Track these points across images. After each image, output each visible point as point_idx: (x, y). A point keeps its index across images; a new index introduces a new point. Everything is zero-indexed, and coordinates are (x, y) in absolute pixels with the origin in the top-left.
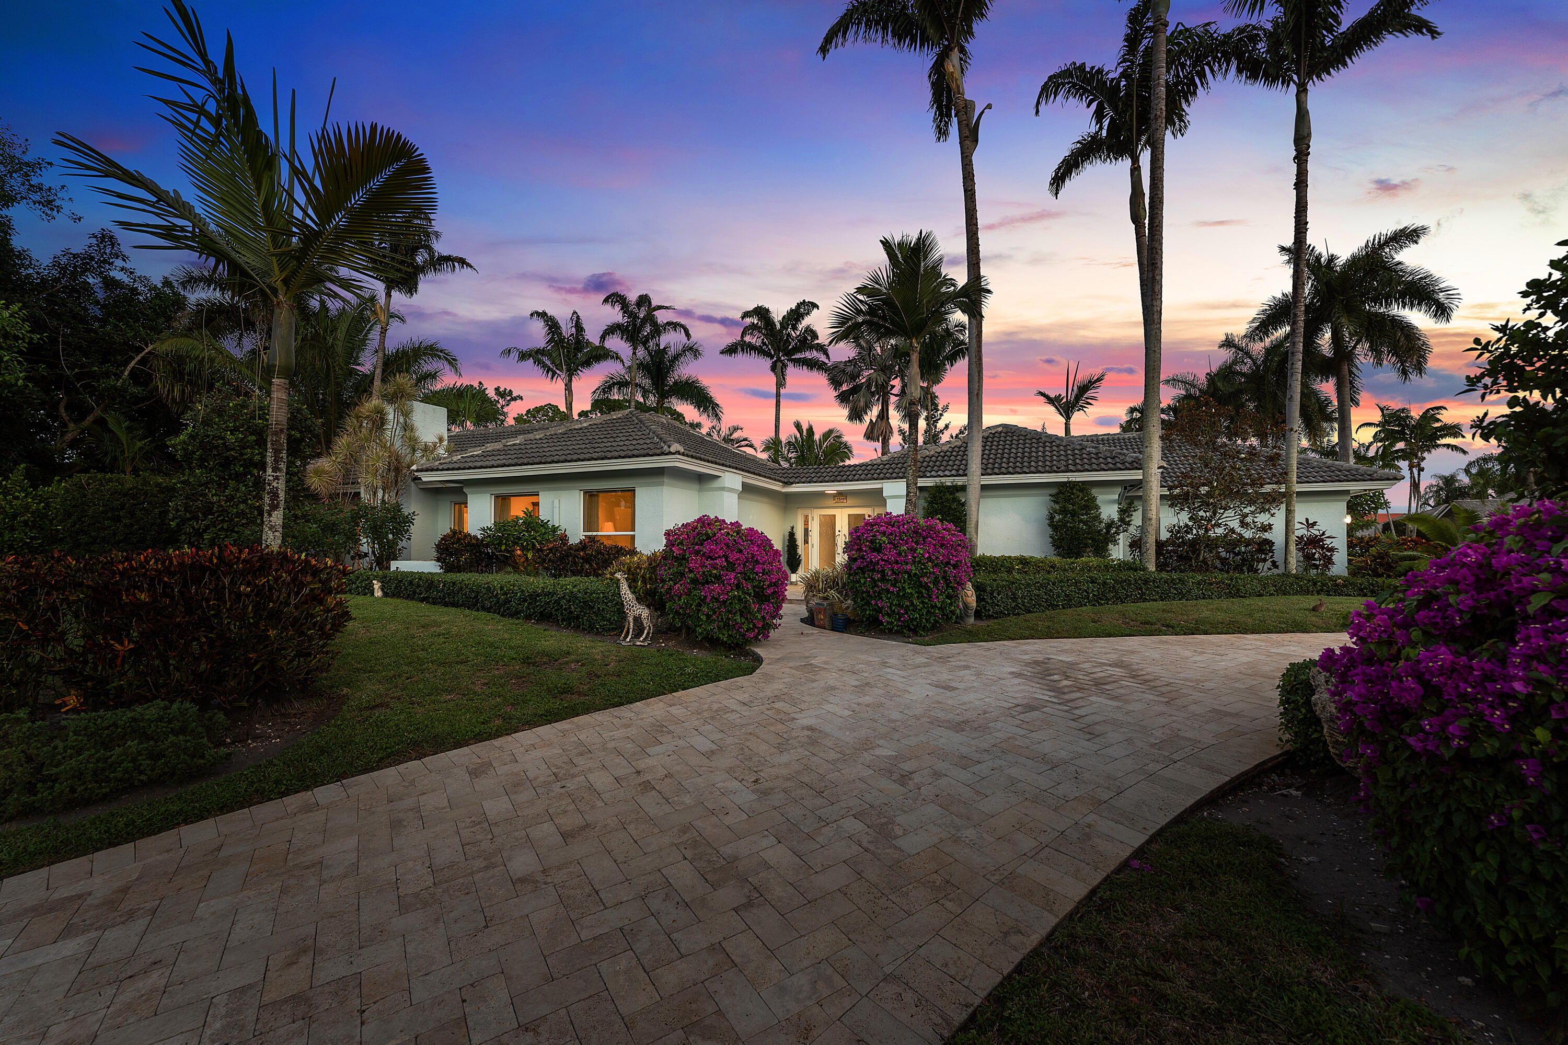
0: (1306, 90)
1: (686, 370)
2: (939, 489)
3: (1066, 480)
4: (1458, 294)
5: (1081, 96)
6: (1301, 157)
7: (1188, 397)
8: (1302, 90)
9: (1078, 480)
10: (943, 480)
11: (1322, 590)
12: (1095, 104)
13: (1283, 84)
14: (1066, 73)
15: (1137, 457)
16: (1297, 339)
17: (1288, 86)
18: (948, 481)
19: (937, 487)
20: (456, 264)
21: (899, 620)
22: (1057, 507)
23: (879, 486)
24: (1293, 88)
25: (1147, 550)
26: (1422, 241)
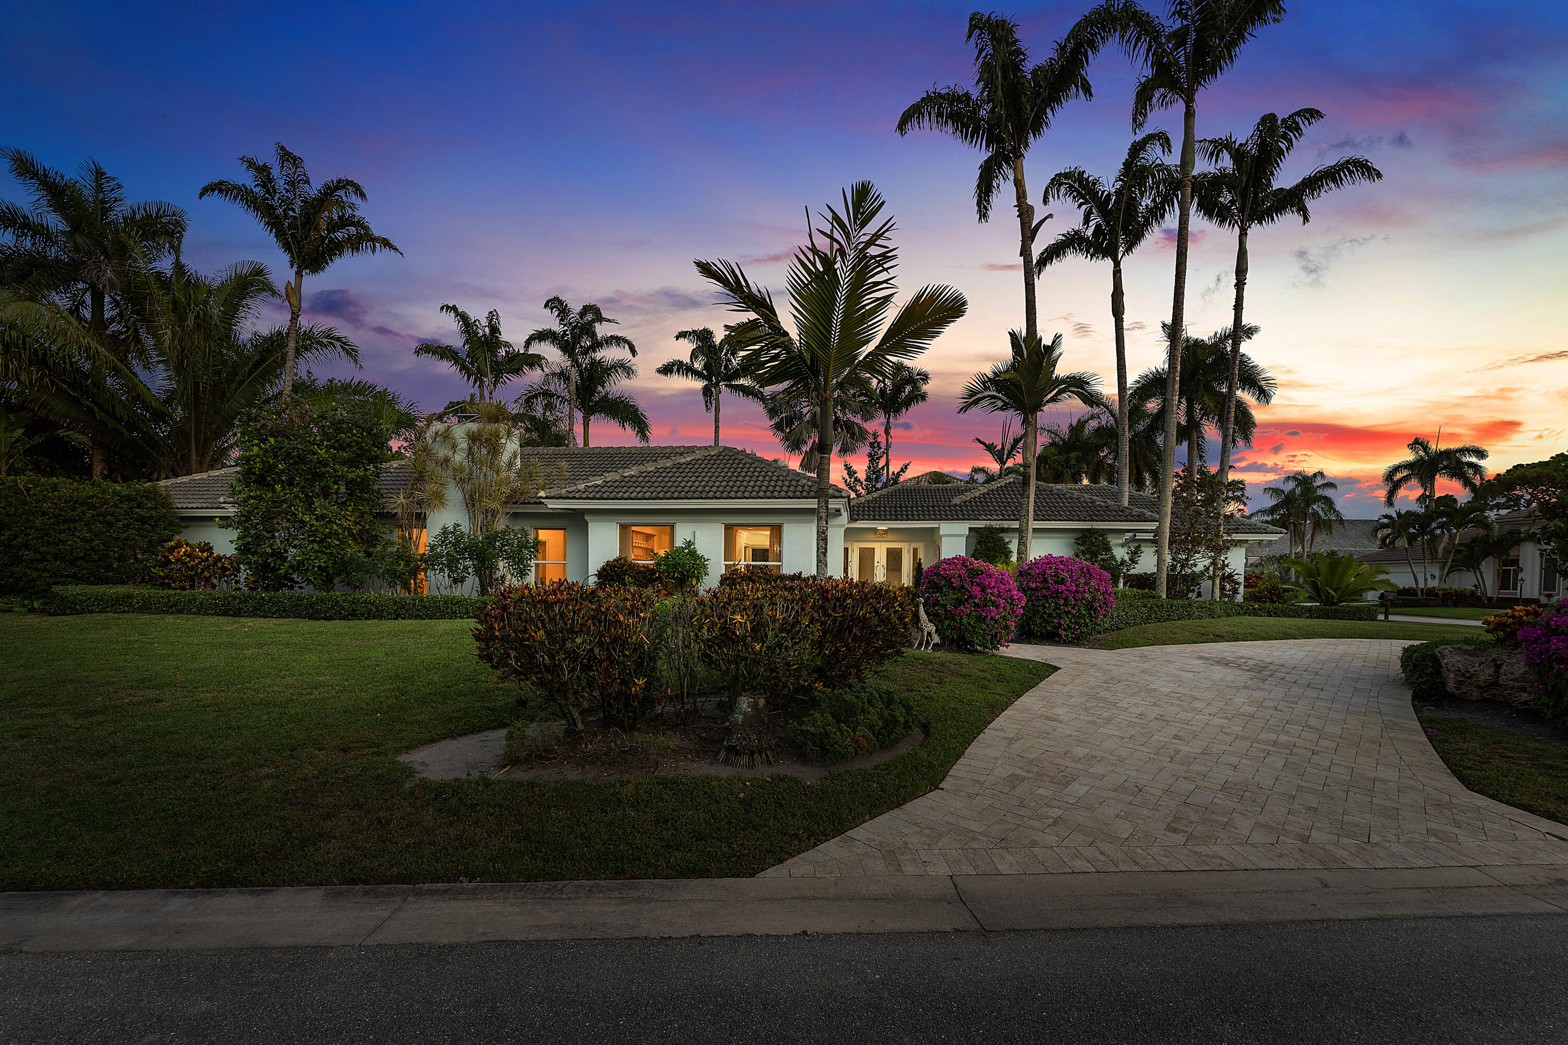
0: (1246, 234)
1: (618, 385)
2: (990, 529)
3: (1090, 527)
4: (1275, 384)
5: (1074, 197)
6: (1240, 285)
7: (1053, 444)
8: (1243, 234)
9: (1100, 527)
10: (993, 523)
11: (1246, 613)
12: (1084, 207)
13: (1229, 224)
14: (1067, 175)
15: (1141, 512)
16: (1230, 426)
17: (1233, 226)
18: (996, 524)
19: (985, 528)
20: (378, 245)
21: (1073, 633)
22: (1082, 548)
23: (936, 526)
24: (1237, 230)
25: (1162, 583)
26: (1255, 337)
